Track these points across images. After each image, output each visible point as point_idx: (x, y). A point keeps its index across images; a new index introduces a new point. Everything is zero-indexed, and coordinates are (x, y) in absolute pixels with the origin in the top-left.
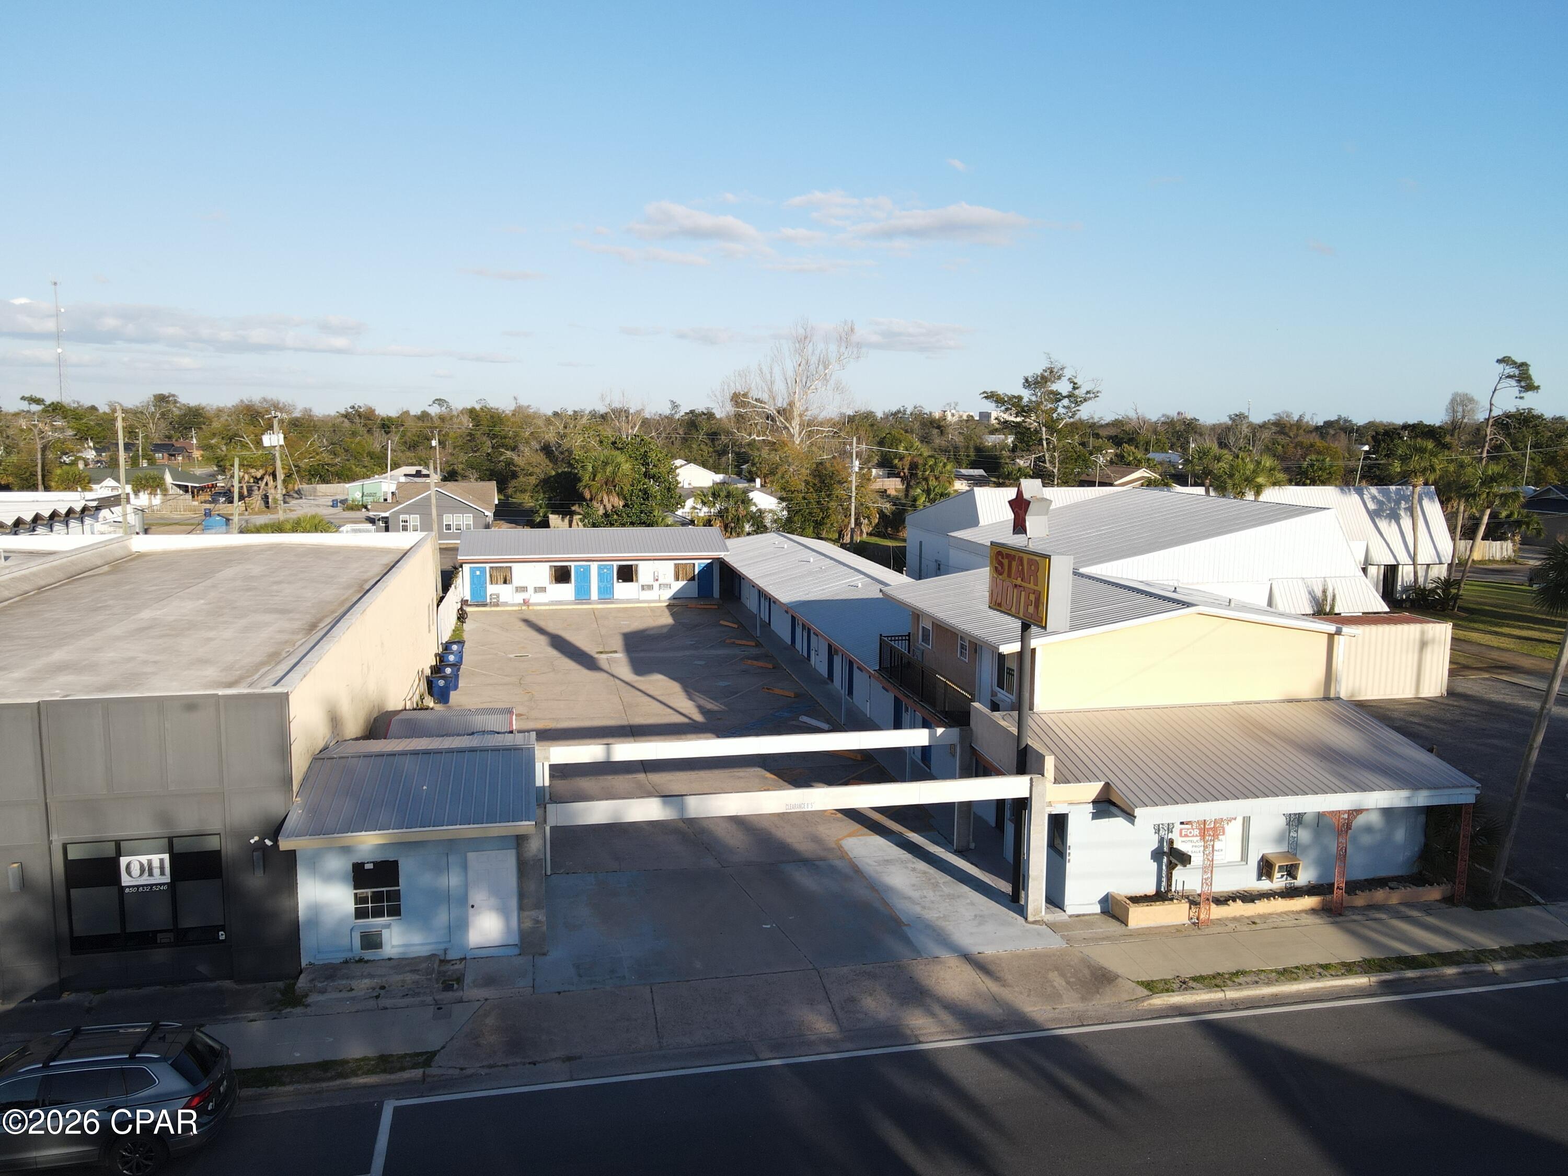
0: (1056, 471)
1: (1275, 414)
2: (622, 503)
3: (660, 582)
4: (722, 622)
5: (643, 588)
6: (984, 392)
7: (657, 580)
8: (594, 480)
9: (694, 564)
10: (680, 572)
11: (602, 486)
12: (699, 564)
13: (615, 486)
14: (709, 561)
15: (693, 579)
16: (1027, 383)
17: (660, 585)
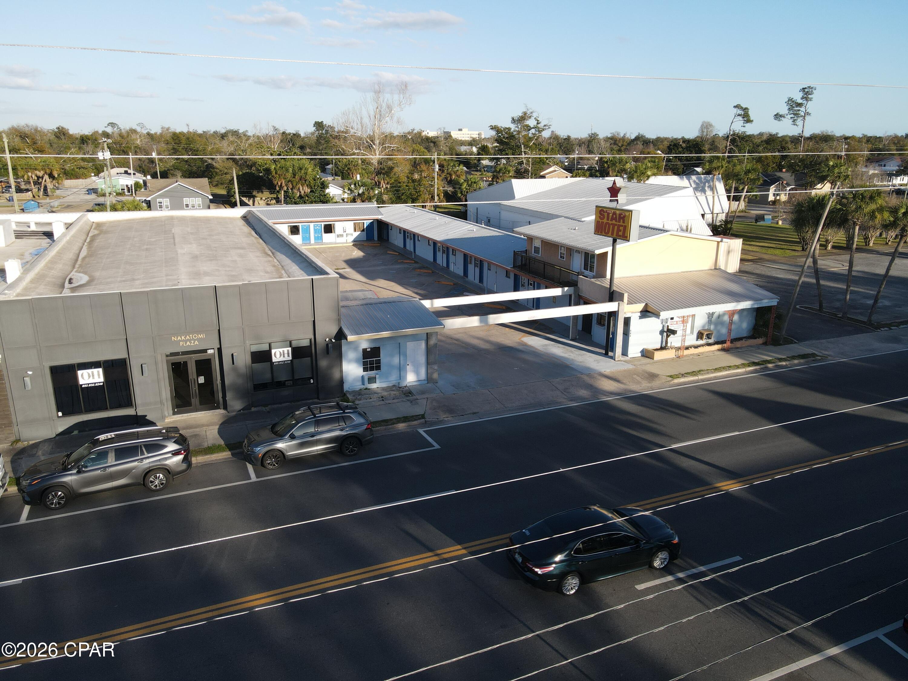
0: (530, 169)
1: (611, 133)
2: (309, 191)
3: (347, 232)
4: (388, 252)
5: (338, 236)
6: (491, 126)
7: (345, 232)
8: (294, 178)
9: (364, 223)
10: (357, 227)
11: (299, 181)
12: (366, 222)
13: (306, 181)
14: (372, 221)
15: (363, 230)
16: (514, 121)
17: (347, 234)
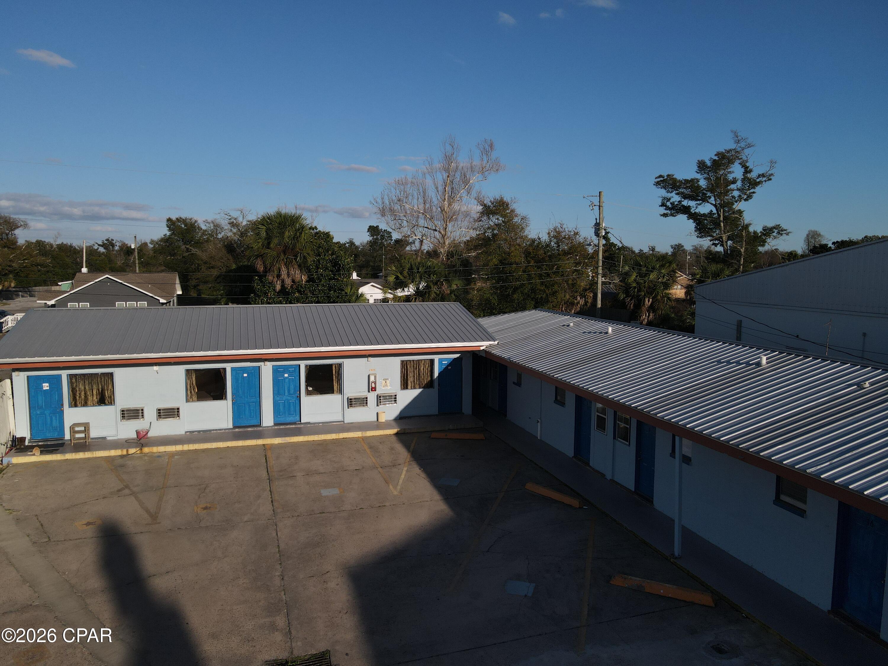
2: (304, 278)
3: (379, 391)
4: (530, 486)
5: (351, 402)
7: (374, 389)
8: (268, 247)
9: (432, 361)
10: (410, 375)
11: (278, 256)
12: (440, 360)
13: (296, 256)
14: (458, 355)
15: (430, 385)
17: (379, 397)
